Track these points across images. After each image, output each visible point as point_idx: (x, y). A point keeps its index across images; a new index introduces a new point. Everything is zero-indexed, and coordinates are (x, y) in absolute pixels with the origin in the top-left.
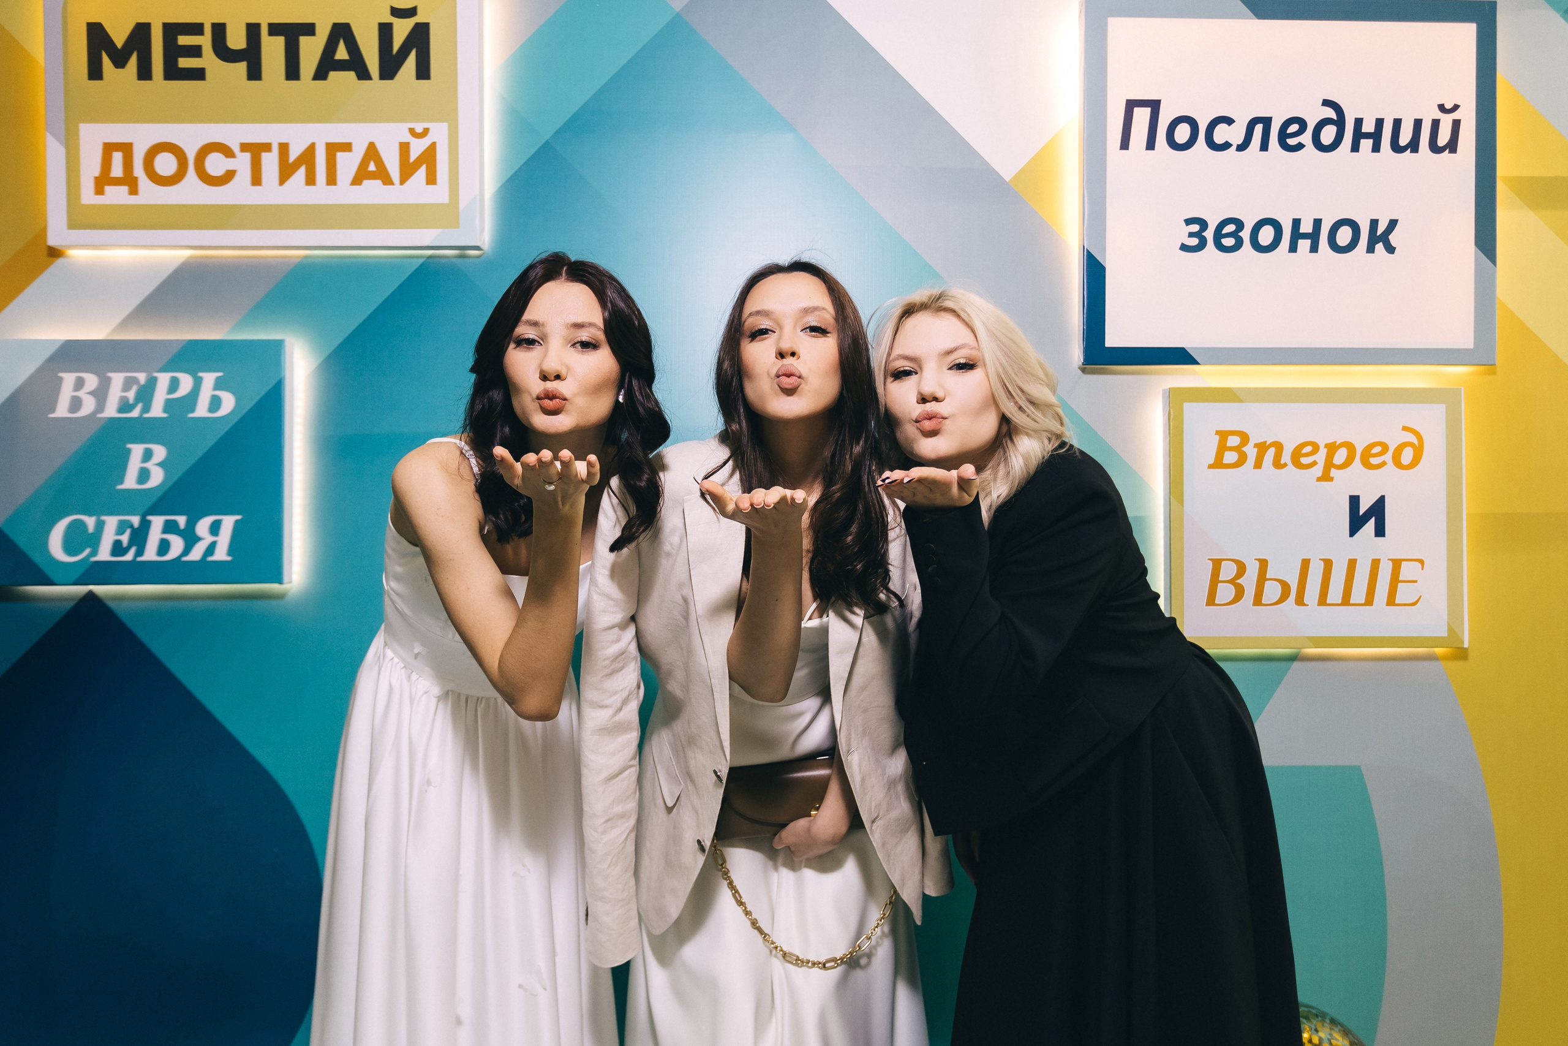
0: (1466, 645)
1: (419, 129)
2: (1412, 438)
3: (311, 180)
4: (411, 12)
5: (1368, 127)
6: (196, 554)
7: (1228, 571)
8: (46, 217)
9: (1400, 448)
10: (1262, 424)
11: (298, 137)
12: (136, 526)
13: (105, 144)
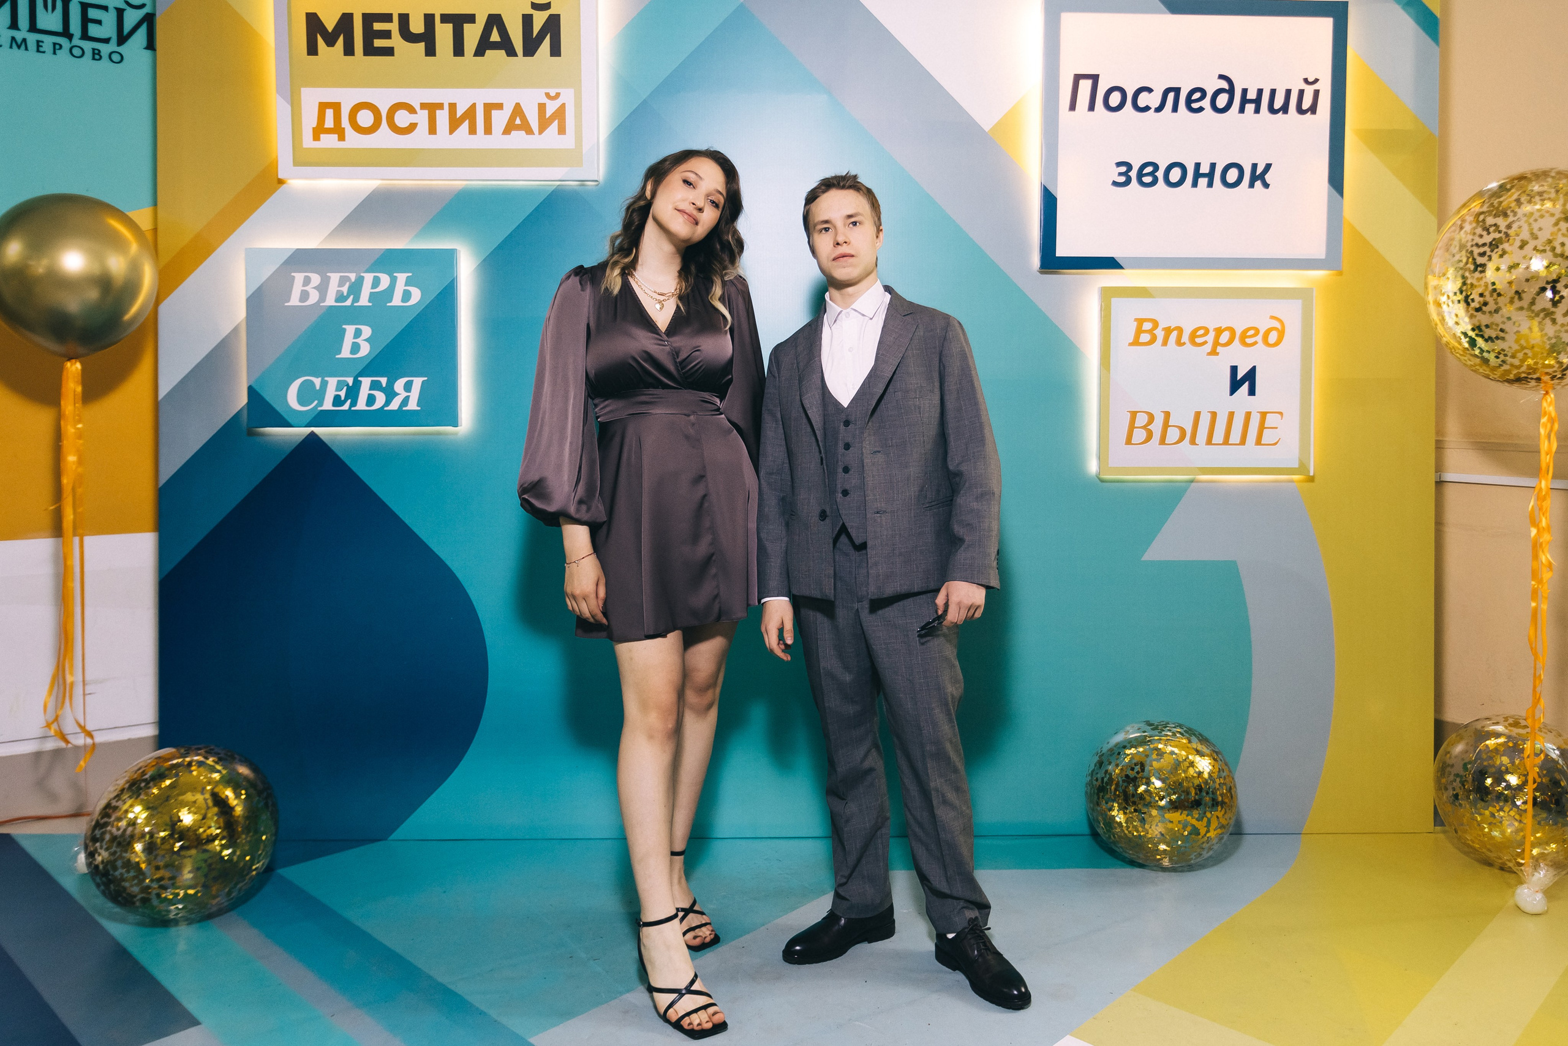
0: (1312, 474)
1: (553, 94)
2: (1278, 325)
3: (473, 131)
4: (546, 6)
5: (1252, 95)
6: (394, 405)
7: (1141, 420)
8: (277, 157)
9: (1268, 332)
10: (1169, 313)
11: (463, 98)
12: (351, 384)
13: (320, 103)
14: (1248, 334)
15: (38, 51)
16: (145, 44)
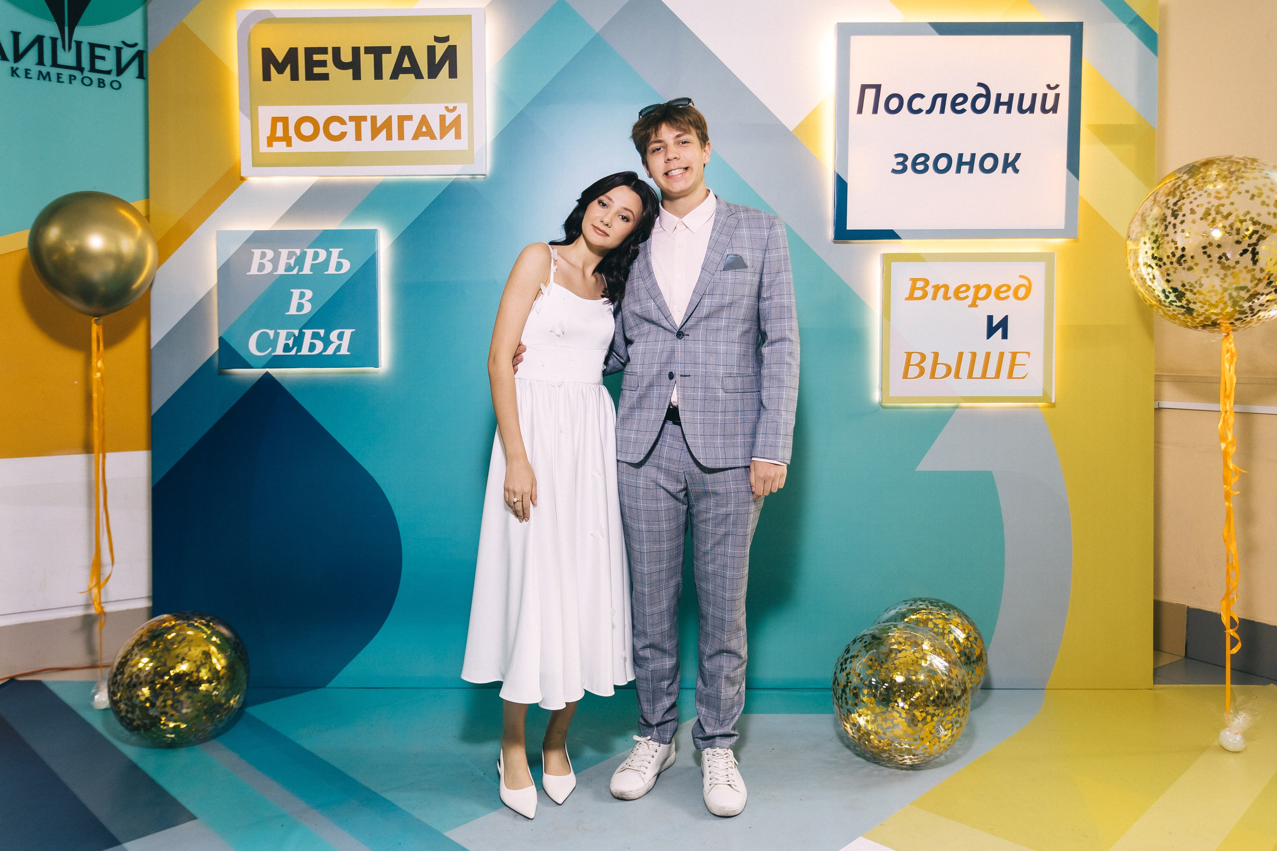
0: (1053, 401)
1: (451, 107)
2: (1025, 282)
3: (389, 137)
4: (446, 39)
7: (916, 359)
8: (240, 159)
9: (1017, 289)
10: (937, 274)
11: (382, 112)
12: (297, 335)
13: (273, 119)
14: (1001, 290)
15: (58, 81)
16: (137, 74)
